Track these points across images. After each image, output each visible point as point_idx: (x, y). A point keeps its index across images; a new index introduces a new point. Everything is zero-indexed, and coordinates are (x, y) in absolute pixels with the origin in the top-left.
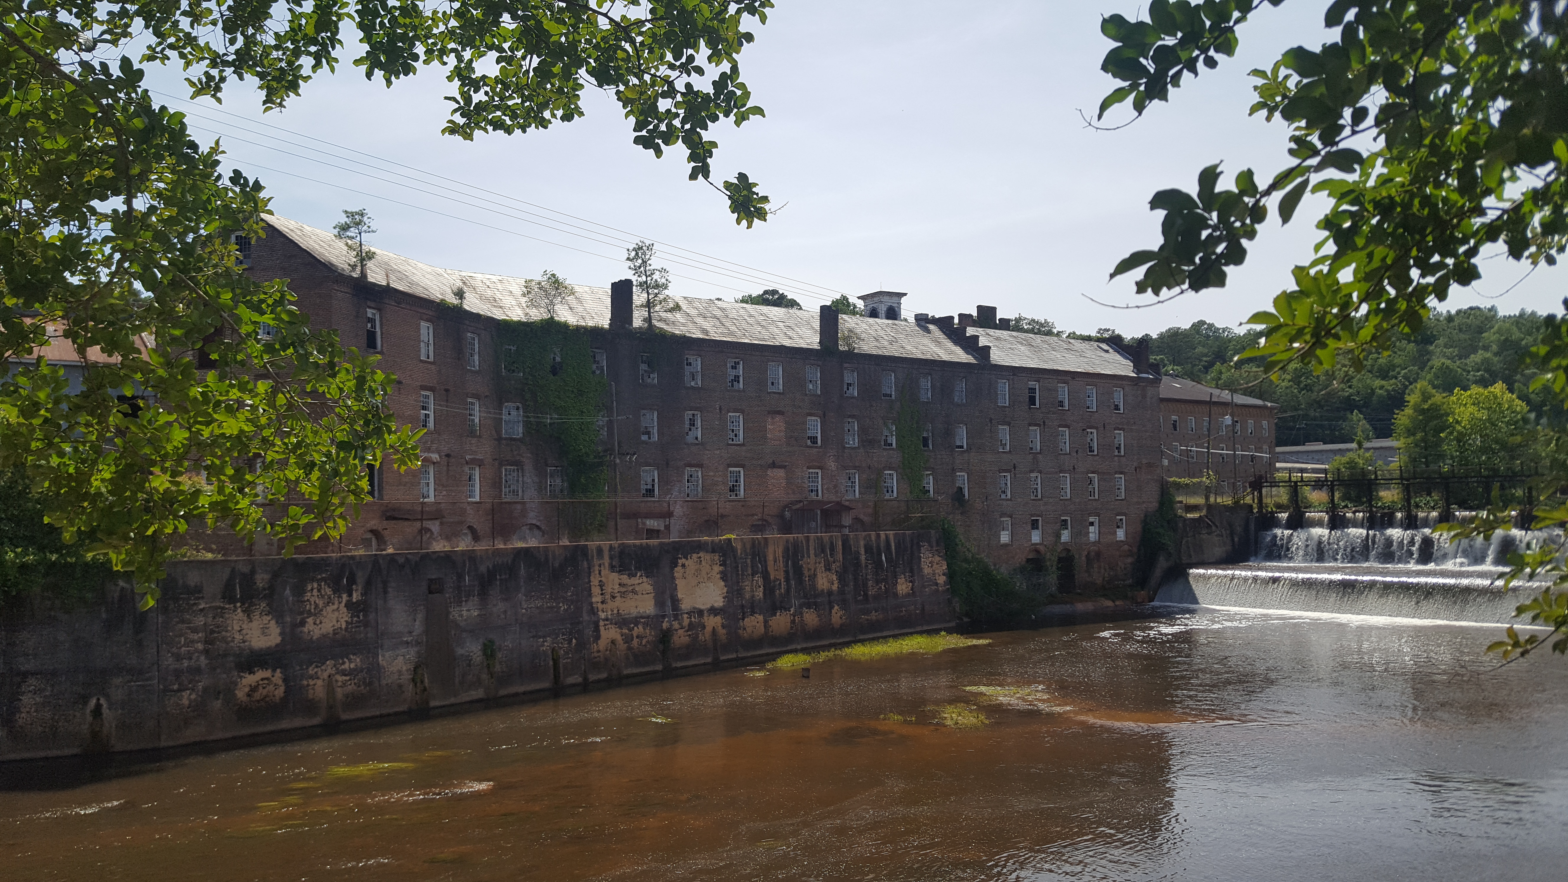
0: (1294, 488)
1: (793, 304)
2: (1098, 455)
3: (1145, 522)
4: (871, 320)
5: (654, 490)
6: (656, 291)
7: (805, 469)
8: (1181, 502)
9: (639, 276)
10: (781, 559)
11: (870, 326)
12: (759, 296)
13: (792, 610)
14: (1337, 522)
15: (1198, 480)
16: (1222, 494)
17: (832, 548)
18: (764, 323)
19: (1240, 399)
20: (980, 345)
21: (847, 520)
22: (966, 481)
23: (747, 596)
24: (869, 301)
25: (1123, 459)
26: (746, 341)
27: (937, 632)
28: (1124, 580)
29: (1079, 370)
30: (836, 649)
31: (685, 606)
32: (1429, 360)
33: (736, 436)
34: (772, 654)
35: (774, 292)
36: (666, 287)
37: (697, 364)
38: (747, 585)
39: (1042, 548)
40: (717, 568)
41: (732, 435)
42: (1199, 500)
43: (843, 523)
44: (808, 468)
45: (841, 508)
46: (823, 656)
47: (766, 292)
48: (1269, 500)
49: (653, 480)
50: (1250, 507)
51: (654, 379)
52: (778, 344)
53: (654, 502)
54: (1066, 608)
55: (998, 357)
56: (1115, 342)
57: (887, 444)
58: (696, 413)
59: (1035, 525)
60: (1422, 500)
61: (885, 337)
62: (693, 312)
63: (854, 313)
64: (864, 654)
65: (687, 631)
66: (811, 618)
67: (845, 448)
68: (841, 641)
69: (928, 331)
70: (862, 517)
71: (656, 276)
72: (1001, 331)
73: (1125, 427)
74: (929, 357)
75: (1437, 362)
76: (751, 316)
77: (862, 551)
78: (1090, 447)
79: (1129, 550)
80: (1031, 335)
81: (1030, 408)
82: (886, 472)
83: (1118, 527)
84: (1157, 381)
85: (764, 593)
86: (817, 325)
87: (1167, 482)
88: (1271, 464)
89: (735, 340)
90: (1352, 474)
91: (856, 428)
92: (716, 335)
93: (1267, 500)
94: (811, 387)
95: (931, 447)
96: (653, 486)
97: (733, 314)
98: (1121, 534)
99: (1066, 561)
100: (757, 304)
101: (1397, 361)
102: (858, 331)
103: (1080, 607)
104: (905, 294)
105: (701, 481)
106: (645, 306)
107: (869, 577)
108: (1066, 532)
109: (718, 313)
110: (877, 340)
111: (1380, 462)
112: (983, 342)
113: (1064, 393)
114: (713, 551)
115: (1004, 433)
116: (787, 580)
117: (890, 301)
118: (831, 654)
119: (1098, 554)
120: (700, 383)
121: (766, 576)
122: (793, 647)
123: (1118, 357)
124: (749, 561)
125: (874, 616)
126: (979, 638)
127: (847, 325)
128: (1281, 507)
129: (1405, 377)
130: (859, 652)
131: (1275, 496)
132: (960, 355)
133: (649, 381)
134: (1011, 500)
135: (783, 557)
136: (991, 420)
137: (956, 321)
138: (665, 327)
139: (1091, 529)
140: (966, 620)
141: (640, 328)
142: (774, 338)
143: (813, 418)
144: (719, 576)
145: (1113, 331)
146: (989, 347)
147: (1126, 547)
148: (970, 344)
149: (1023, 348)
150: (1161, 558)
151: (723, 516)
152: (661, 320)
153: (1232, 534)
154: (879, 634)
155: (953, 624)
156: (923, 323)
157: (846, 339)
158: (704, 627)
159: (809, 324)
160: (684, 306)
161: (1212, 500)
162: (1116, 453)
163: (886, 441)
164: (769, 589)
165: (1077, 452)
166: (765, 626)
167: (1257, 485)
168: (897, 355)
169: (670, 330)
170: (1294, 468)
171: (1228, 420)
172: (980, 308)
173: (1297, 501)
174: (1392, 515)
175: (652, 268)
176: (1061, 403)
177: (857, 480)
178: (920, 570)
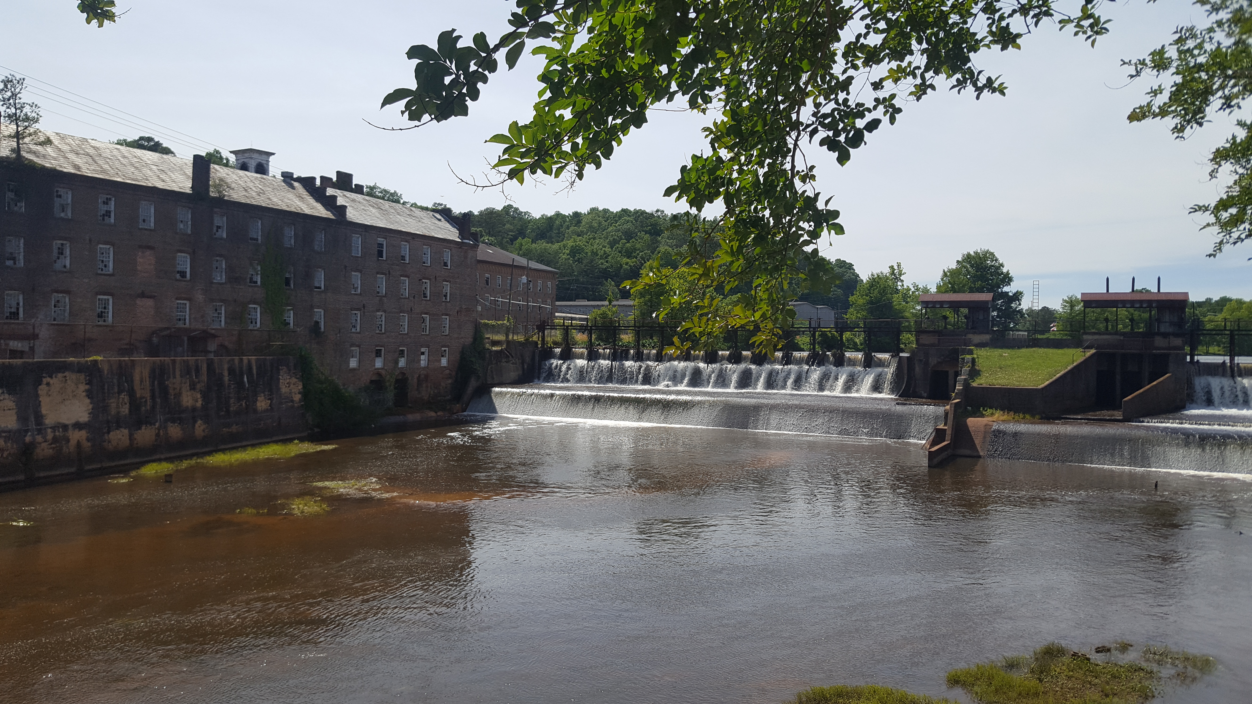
0: (566, 330)
1: (167, 151)
2: (430, 300)
3: (462, 353)
4: (242, 173)
5: (18, 314)
6: (26, 124)
7: (173, 299)
8: (489, 338)
9: (8, 108)
10: (148, 379)
11: (240, 177)
12: (135, 141)
13: (157, 425)
14: (592, 356)
15: (501, 322)
16: (518, 334)
17: (198, 370)
18: (137, 165)
19: (534, 265)
20: (338, 204)
21: (212, 346)
22: (322, 317)
23: (113, 412)
24: (239, 156)
25: (449, 304)
26: (119, 180)
27: (291, 440)
28: (445, 397)
29: (418, 233)
30: (198, 458)
31: (49, 421)
32: (658, 247)
33: (105, 266)
34: (137, 463)
35: (149, 139)
36: (36, 121)
37: (68, 197)
38: (113, 403)
39: (383, 372)
40: (83, 387)
41: (101, 266)
42: (501, 337)
43: (209, 349)
44: (177, 299)
45: (206, 336)
46: (185, 464)
47: (141, 138)
48: (549, 339)
49: (18, 304)
50: (536, 343)
51: (22, 207)
52: (150, 185)
53: (18, 324)
54: (400, 418)
55: (352, 215)
56: (445, 213)
57: (251, 281)
58: (65, 242)
59: (378, 353)
60: (647, 341)
61: (254, 189)
62: (65, 148)
63: (227, 165)
64: (223, 461)
65: (51, 444)
66: (175, 431)
67: (212, 283)
68: (204, 450)
69: (293, 188)
70: (226, 343)
71: (27, 109)
72: (356, 195)
73: (451, 280)
74: (293, 209)
75: (662, 248)
76: (124, 157)
77: (226, 373)
78: (424, 294)
79: (450, 374)
80: (381, 201)
81: (378, 260)
82: (251, 306)
83: (443, 356)
84: (476, 246)
85: (130, 411)
86: (189, 171)
87: (480, 323)
88: (552, 314)
89: (107, 178)
90: (604, 322)
91: (224, 266)
92: (88, 170)
93: (548, 339)
94: (182, 226)
95: (292, 286)
96: (18, 309)
97: (107, 154)
98: (444, 362)
99: (402, 383)
100: (133, 147)
101: (638, 246)
102: (229, 181)
103: (411, 417)
104: (273, 154)
105: (68, 307)
106: (13, 137)
107: (231, 395)
108: (403, 359)
109: (92, 151)
110: (246, 190)
111: (622, 315)
112: (340, 201)
113: (405, 249)
114: (79, 371)
115: (356, 278)
116: (153, 397)
117: (261, 159)
118: (193, 462)
119: (427, 376)
120: (70, 215)
121: (131, 393)
122: (158, 457)
123: (448, 225)
124: (115, 381)
125: (234, 429)
126: (327, 445)
127: (218, 175)
128: (557, 344)
129: (642, 258)
130: (219, 459)
131: (554, 336)
132: (320, 211)
133: (16, 209)
134: (359, 333)
135: (150, 377)
136: (346, 267)
137: (318, 182)
138: (35, 159)
139: (422, 357)
140: (316, 430)
141: (7, 157)
142: (147, 180)
143: (183, 254)
144: (84, 394)
145: (445, 205)
146: (345, 207)
147: (447, 372)
148: (330, 203)
149: (374, 210)
150: (473, 379)
151: (90, 340)
152: (30, 152)
153: (523, 363)
154: (239, 444)
155: (305, 434)
156: (288, 180)
157: (217, 186)
158: (68, 441)
159: (181, 170)
160: (56, 141)
161: (510, 337)
162: (444, 300)
163: (251, 279)
164: (135, 404)
165: (414, 297)
166: (130, 439)
167: (542, 328)
168: (264, 205)
169: (40, 162)
170: (567, 317)
171: (524, 279)
172: (338, 173)
173: (567, 340)
174: (627, 352)
175: (22, 101)
176: (403, 258)
177: (223, 312)
178: (279, 389)
